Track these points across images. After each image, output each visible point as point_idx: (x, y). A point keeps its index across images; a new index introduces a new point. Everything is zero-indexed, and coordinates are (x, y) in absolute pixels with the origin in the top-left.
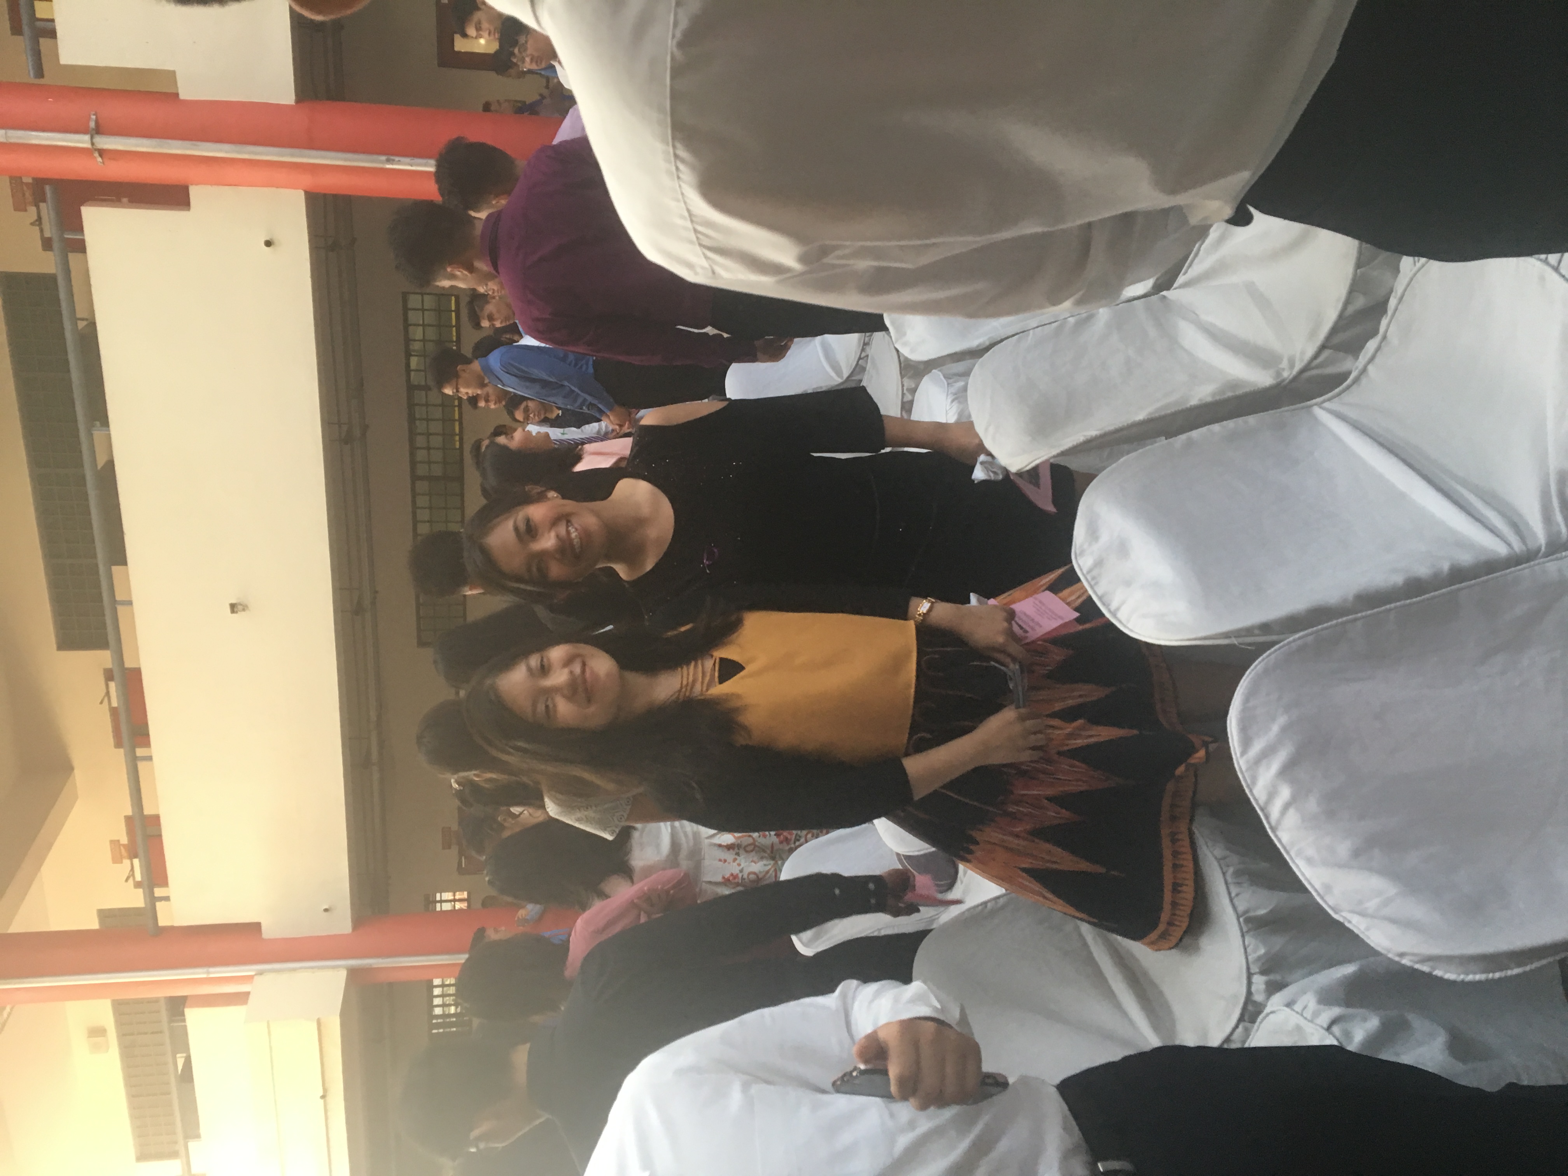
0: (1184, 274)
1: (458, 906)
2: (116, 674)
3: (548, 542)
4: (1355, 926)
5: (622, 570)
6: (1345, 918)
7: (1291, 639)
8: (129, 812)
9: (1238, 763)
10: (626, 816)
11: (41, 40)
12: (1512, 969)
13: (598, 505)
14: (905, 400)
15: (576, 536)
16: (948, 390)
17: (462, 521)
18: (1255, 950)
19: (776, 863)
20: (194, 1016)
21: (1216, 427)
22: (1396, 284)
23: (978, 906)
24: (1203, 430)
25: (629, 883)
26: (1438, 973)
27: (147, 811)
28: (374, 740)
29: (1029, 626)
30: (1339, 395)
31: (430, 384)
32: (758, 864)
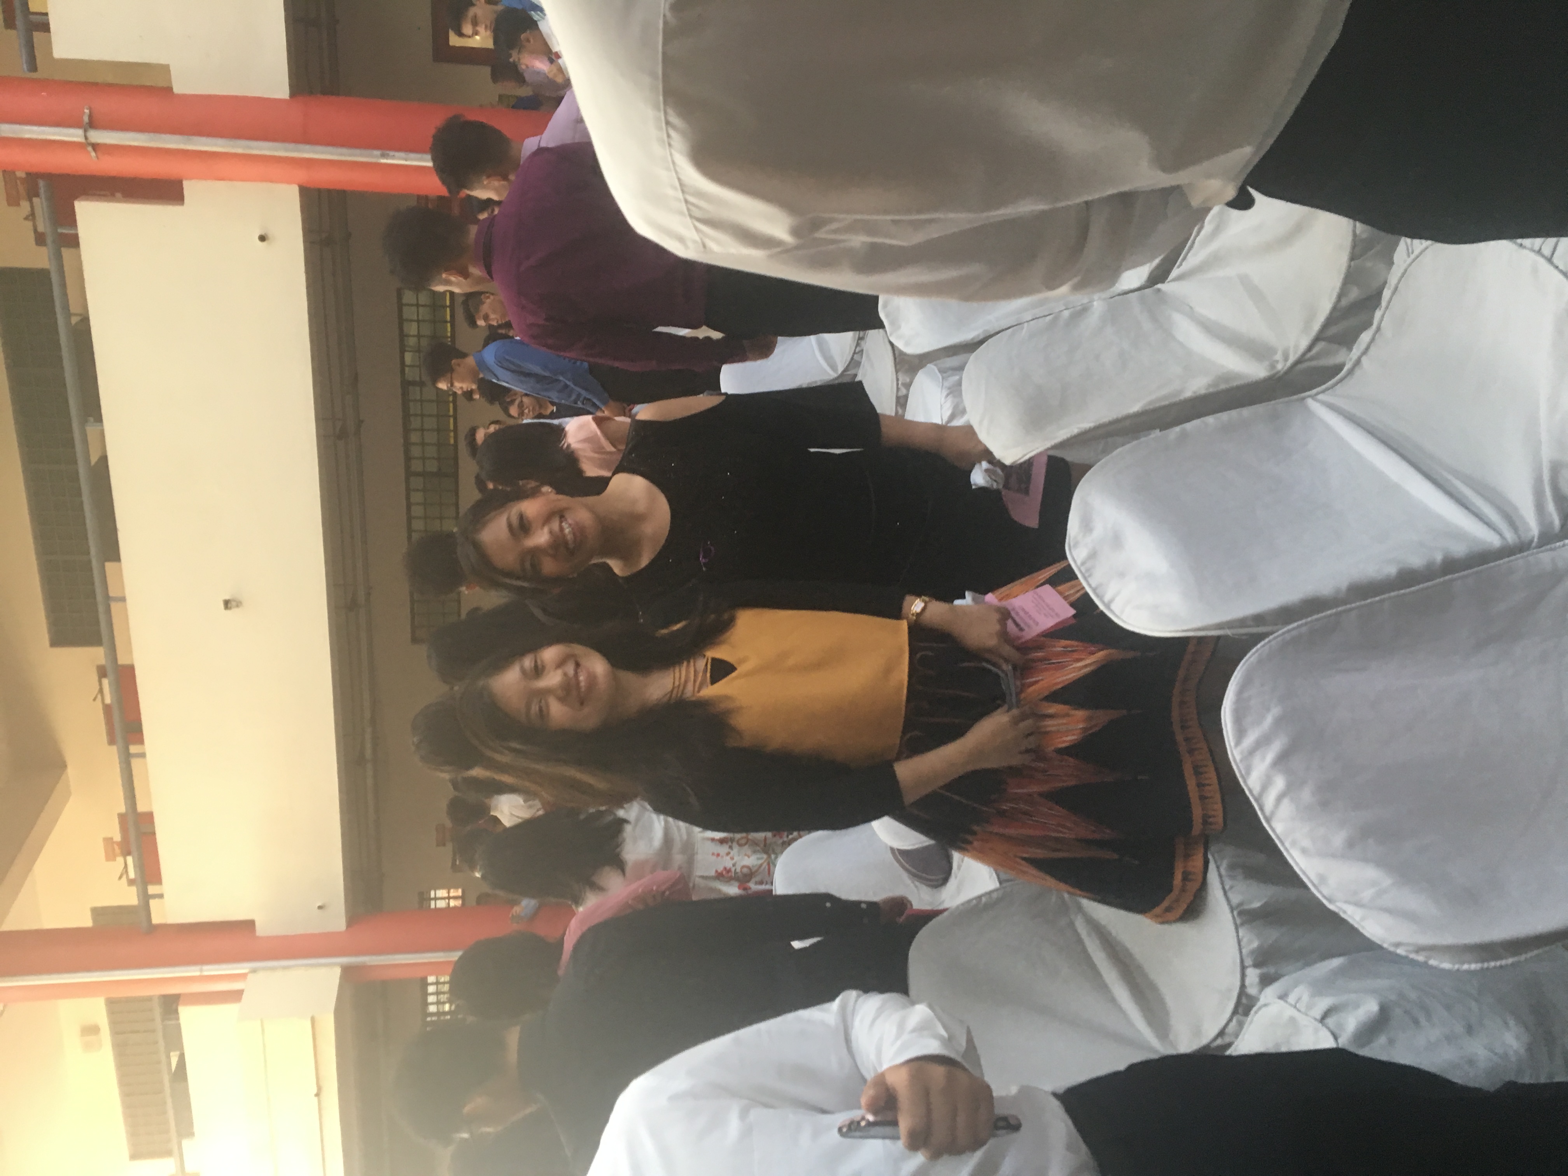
0: (1179, 267)
1: (452, 903)
2: (110, 671)
3: (541, 538)
4: (1349, 916)
5: (617, 566)
6: (1340, 909)
7: (1285, 629)
8: (122, 809)
9: (1233, 755)
11: (35, 34)
12: (1507, 958)
13: (591, 500)
14: (900, 394)
15: (569, 532)
16: (943, 384)
17: (457, 517)
18: (1250, 942)
19: (769, 856)
20: (187, 1014)
21: (1210, 420)
22: (1389, 277)
23: (971, 900)
24: (1196, 422)
26: (1432, 962)
27: (141, 808)
28: (368, 737)
29: (1026, 623)
30: (1333, 387)
31: (424, 378)
32: (751, 858)
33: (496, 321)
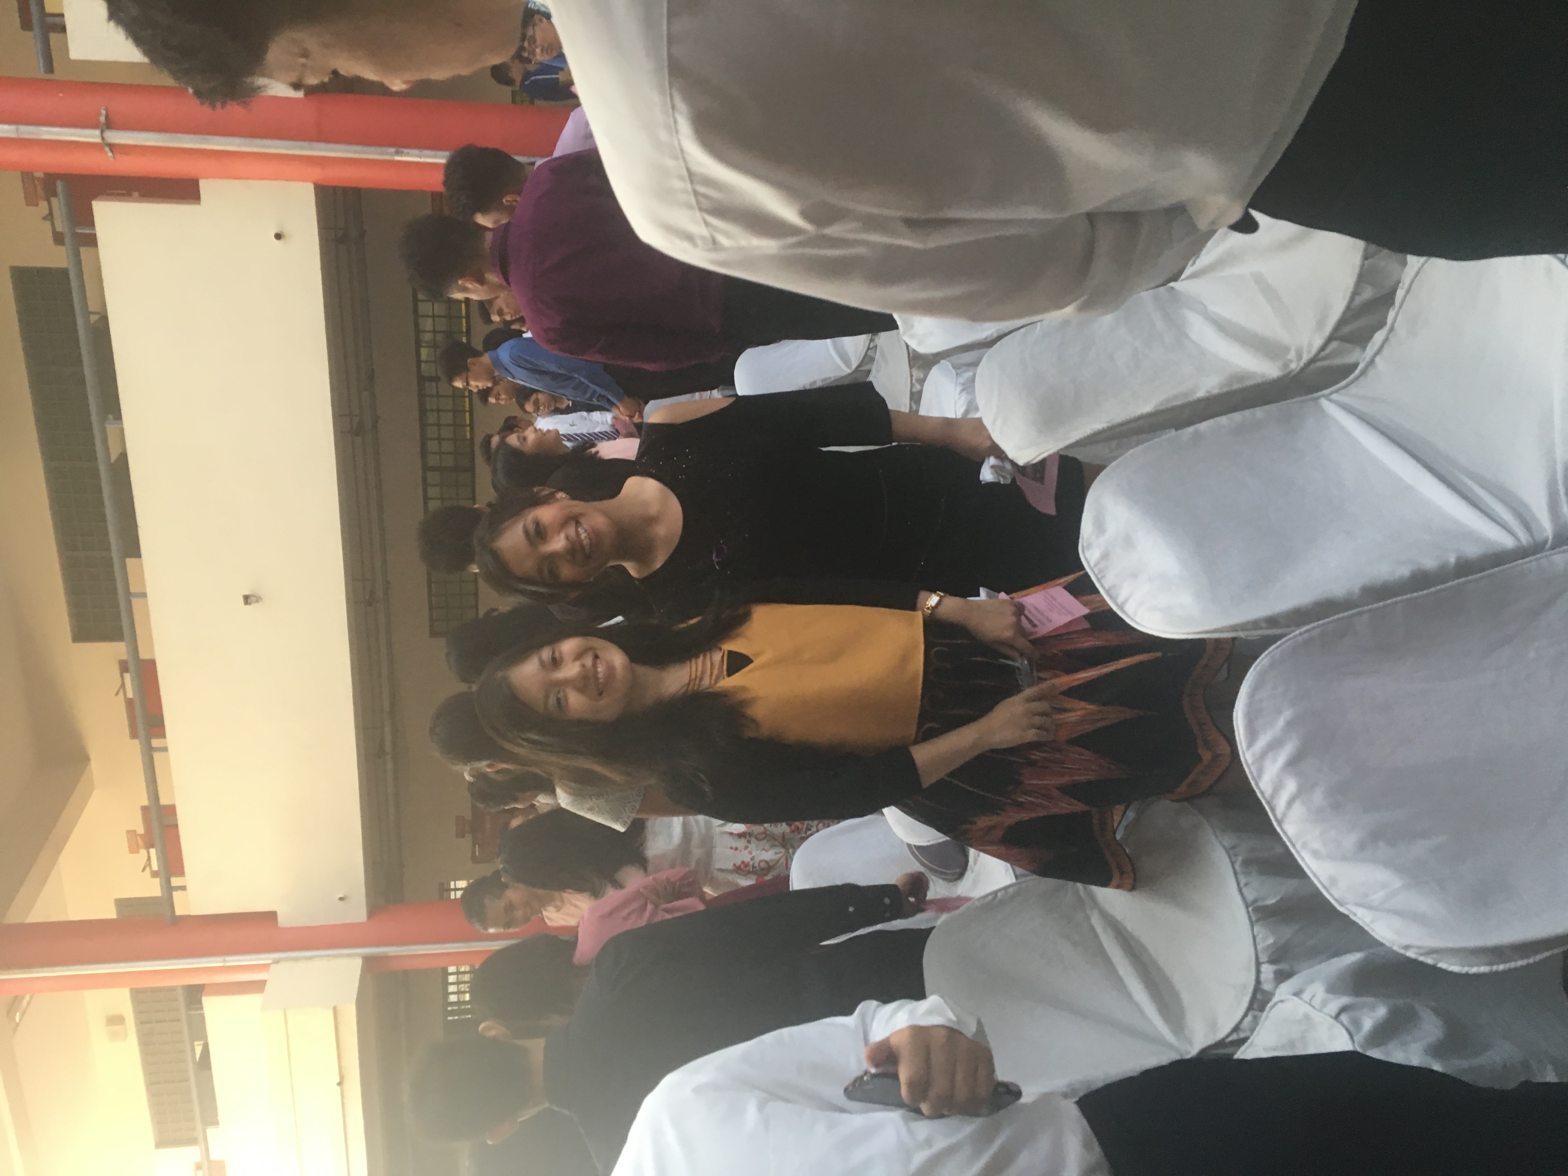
2: (131, 667)
4: (1359, 918)
5: (632, 568)
7: (1297, 632)
8: (145, 802)
9: (1245, 756)
10: (638, 807)
11: (52, 35)
12: (1516, 961)
13: (605, 504)
14: (914, 390)
15: (586, 537)
16: (957, 380)
19: (787, 851)
20: (211, 1005)
21: (1223, 420)
23: (987, 896)
25: (641, 872)
26: (1443, 965)
27: (164, 801)
28: (387, 729)
29: (1039, 621)
30: (1348, 385)
31: (439, 374)
32: (769, 852)
33: (509, 315)
